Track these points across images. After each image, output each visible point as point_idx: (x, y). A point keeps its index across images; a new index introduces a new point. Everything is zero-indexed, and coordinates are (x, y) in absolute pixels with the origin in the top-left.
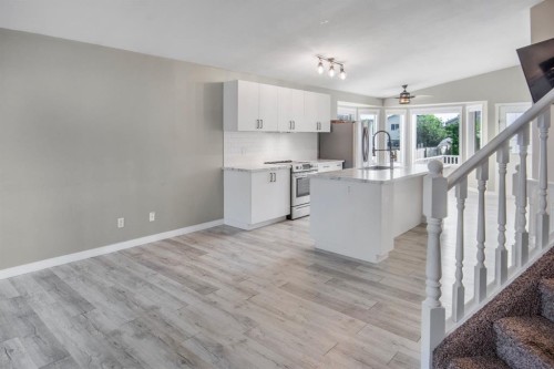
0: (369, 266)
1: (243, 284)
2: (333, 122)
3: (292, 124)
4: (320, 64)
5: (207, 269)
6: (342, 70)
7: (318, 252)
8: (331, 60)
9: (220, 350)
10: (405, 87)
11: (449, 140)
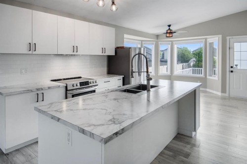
10: (169, 26)
11: (194, 59)
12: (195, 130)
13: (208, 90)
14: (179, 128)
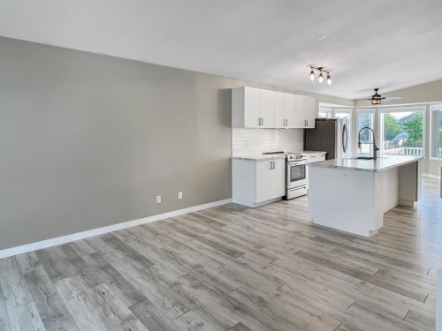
0: (364, 239)
1: (263, 250)
2: (317, 120)
3: (285, 122)
4: (312, 72)
5: (230, 237)
6: (329, 77)
7: (315, 227)
8: (320, 69)
9: (261, 301)
10: (376, 90)
11: (406, 134)
12: (416, 200)
13: (430, 175)
14: (399, 200)
